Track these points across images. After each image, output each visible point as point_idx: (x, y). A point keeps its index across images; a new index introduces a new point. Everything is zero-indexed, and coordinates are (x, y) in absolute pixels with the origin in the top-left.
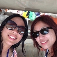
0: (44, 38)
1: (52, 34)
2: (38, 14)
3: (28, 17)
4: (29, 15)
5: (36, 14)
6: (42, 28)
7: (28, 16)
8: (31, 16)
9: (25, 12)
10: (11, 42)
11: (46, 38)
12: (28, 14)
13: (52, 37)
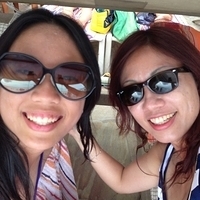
0: (160, 105)
1: (188, 89)
2: (146, 19)
3: (111, 31)
4: (115, 21)
5: (142, 18)
6: (153, 70)
7: (109, 28)
8: (121, 25)
9: (101, 11)
10: (40, 139)
11: (168, 104)
12: (111, 20)
13: (189, 102)
